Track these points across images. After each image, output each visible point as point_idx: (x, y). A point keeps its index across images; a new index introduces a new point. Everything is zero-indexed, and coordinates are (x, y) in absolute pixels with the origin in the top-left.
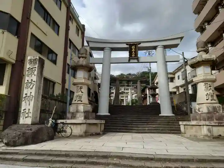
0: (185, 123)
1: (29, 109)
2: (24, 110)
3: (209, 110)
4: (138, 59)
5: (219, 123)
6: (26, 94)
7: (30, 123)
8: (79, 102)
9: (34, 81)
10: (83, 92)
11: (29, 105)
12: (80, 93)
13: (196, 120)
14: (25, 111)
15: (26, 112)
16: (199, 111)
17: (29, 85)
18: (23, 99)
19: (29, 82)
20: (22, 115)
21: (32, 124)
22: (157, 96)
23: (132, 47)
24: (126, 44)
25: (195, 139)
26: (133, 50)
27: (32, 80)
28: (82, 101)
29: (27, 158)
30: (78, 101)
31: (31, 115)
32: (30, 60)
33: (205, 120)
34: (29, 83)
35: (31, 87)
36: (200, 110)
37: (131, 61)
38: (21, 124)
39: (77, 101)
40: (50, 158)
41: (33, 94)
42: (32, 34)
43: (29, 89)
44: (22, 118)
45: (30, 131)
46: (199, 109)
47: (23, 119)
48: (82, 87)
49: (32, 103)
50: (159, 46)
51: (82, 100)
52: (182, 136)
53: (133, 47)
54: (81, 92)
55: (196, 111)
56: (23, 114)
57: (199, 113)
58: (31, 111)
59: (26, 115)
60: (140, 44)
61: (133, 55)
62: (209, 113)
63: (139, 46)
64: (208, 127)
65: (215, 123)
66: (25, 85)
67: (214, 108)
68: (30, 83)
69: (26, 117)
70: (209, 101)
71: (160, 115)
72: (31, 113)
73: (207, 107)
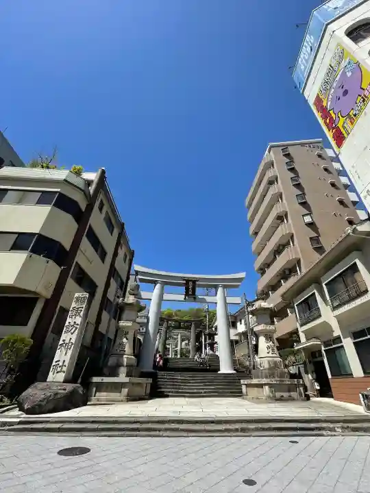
0: (246, 382)
1: (64, 361)
2: (56, 362)
3: (270, 365)
4: (195, 298)
5: (280, 381)
6: (64, 341)
7: (62, 380)
8: (122, 352)
9: (78, 325)
10: (128, 338)
11: (65, 355)
13: (258, 377)
15: (59, 364)
16: (261, 367)
17: (70, 328)
18: (59, 347)
19: (70, 325)
20: (53, 368)
21: (64, 382)
22: (215, 345)
24: (183, 279)
25: (257, 400)
26: (190, 287)
27: (75, 322)
28: (125, 351)
29: (64, 427)
30: (120, 351)
31: (65, 369)
32: (77, 298)
33: (266, 377)
35: (72, 331)
36: (262, 365)
37: (187, 299)
38: (49, 382)
39: (118, 350)
40: (96, 426)
41: (73, 341)
42: (77, 263)
43: (69, 333)
44: (53, 372)
45: (63, 391)
47: (53, 374)
48: (128, 332)
49: (70, 352)
50: (219, 286)
52: (243, 399)
53: (191, 283)
54: (125, 339)
55: (258, 366)
57: (261, 369)
58: (66, 363)
59: (59, 369)
60: (198, 280)
61: (190, 293)
62: (270, 369)
63: (197, 282)
65: (276, 381)
66: (65, 328)
67: (275, 363)
68: (72, 326)
69: (57, 372)
70: (270, 355)
71: (219, 372)
72: (65, 366)
73: (269, 362)
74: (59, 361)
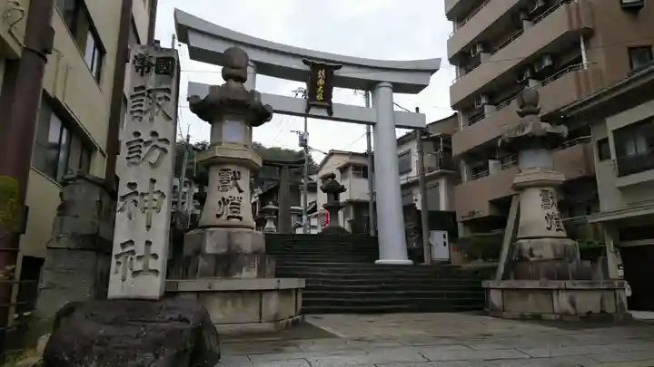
1: (148, 243)
2: (123, 245)
3: (555, 251)
4: (329, 108)
6: (131, 186)
8: (235, 221)
9: (165, 140)
10: (242, 189)
11: (149, 227)
12: (234, 192)
14: (129, 248)
15: (133, 252)
16: (532, 255)
17: (144, 150)
18: (120, 204)
19: (141, 141)
20: (119, 263)
23: (319, 73)
24: (304, 61)
26: (321, 82)
27: (154, 134)
28: (241, 218)
30: (229, 217)
31: (156, 264)
32: (143, 58)
34: (141, 144)
35: (152, 159)
36: (534, 252)
37: (313, 111)
38: (115, 300)
39: (224, 217)
41: (163, 186)
43: (145, 165)
44: (120, 276)
46: (531, 250)
47: (124, 280)
48: (239, 173)
49: (160, 221)
50: (382, 84)
51: (240, 215)
53: (321, 74)
54: (236, 189)
55: (524, 255)
56: (120, 260)
57: (532, 259)
58: (158, 249)
59: (138, 266)
60: (339, 68)
61: (320, 97)
63: (336, 72)
64: (569, 294)
67: (565, 249)
68: (147, 144)
69: (135, 273)
70: (553, 233)
71: (377, 262)
72: (155, 256)
73: (554, 247)
74: (131, 242)
